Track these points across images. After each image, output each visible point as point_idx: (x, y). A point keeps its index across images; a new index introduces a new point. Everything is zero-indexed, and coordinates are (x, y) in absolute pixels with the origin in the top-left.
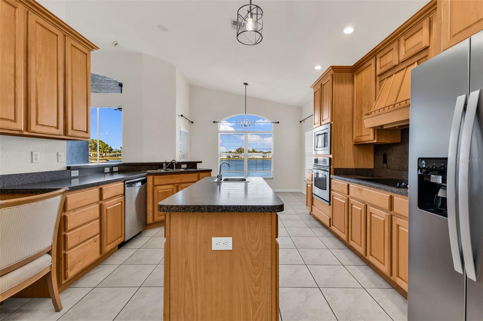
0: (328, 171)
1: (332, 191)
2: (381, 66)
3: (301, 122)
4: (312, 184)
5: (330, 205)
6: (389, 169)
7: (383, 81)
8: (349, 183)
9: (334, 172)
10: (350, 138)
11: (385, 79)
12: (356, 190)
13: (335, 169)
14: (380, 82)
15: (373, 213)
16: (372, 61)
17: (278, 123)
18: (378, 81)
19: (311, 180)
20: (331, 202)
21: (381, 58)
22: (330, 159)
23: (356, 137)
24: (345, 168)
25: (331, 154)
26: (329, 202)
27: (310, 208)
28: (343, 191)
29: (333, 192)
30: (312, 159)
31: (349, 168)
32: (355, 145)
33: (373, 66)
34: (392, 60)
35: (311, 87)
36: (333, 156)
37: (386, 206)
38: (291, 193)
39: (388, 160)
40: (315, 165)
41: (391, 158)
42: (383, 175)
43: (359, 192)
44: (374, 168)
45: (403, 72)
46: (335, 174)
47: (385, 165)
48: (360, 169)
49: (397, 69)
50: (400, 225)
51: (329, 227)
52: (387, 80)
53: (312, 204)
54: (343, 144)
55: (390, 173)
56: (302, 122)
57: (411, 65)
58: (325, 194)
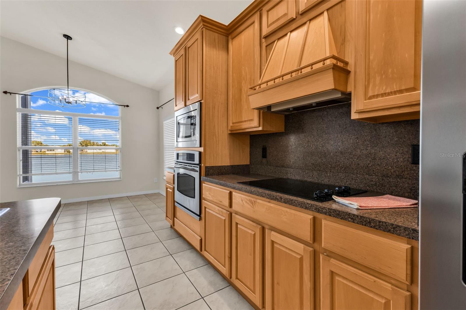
0: (198, 172)
1: (203, 201)
2: (269, 23)
3: (158, 108)
4: (174, 187)
5: (200, 219)
6: (270, 166)
7: (272, 44)
8: (232, 190)
9: (206, 172)
10: (225, 124)
11: (275, 41)
12: (244, 202)
13: (206, 167)
14: (266, 46)
15: (276, 243)
16: (256, 18)
17: (128, 106)
18: (264, 45)
19: (172, 182)
20: (203, 215)
21: (268, 11)
22: (200, 153)
23: (233, 123)
24: (219, 166)
25: (201, 146)
26: (200, 216)
27: (171, 221)
28: (221, 202)
29: (205, 202)
30: (174, 153)
31: (224, 166)
32: (230, 134)
33: (257, 25)
34: (286, 12)
35: (170, 53)
36: (205, 149)
37: (307, 235)
38: (146, 195)
39: (268, 154)
40: (177, 162)
41: (272, 151)
42: (262, 172)
43: (251, 206)
44: (250, 163)
45: (304, 29)
46: (207, 175)
47: (264, 160)
48: (236, 165)
49: (294, 26)
50: (334, 271)
51: (200, 251)
52: (278, 42)
53: (174, 216)
54: (217, 133)
55: (271, 170)
56: (160, 108)
57: (317, 18)
58: (192, 203)
